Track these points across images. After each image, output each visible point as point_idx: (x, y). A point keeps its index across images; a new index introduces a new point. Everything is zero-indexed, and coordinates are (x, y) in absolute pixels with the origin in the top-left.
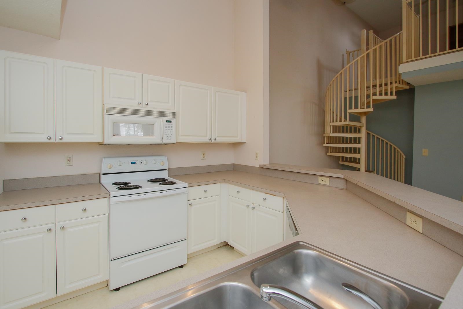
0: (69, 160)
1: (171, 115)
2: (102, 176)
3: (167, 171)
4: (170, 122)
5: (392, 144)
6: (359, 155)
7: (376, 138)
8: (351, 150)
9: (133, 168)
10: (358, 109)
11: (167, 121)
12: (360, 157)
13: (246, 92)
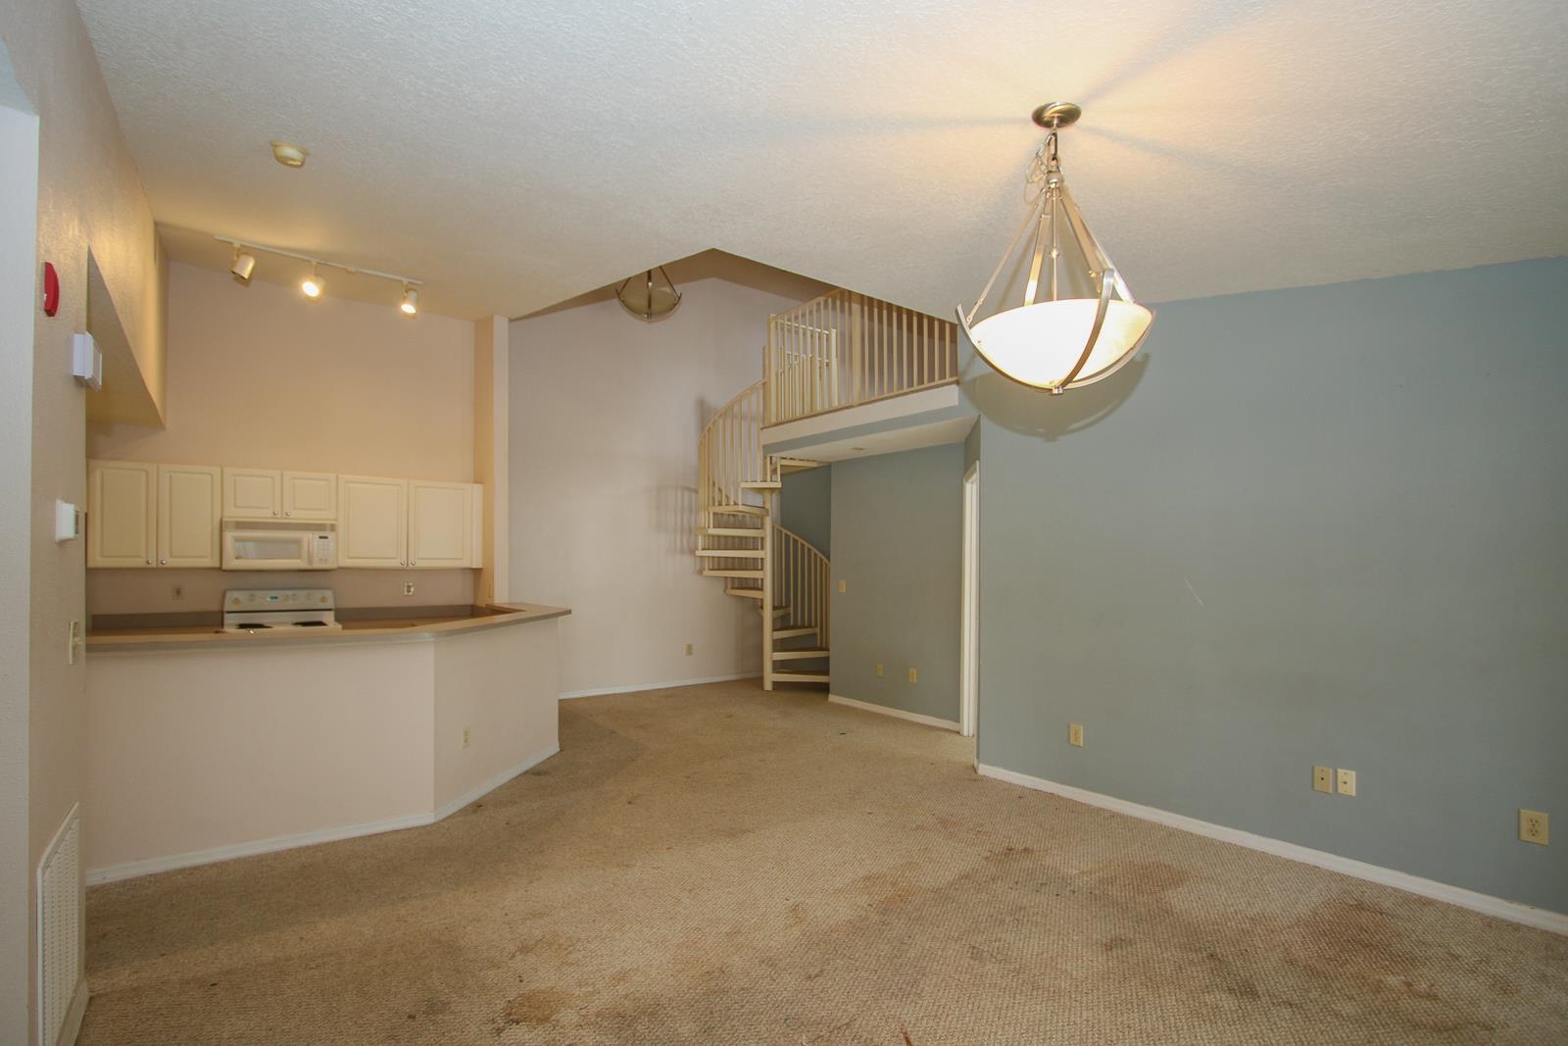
0: (178, 592)
1: (328, 527)
2: (226, 616)
3: (332, 613)
4: (326, 538)
6: (762, 572)
9: (275, 605)
11: (321, 538)
13: (481, 483)
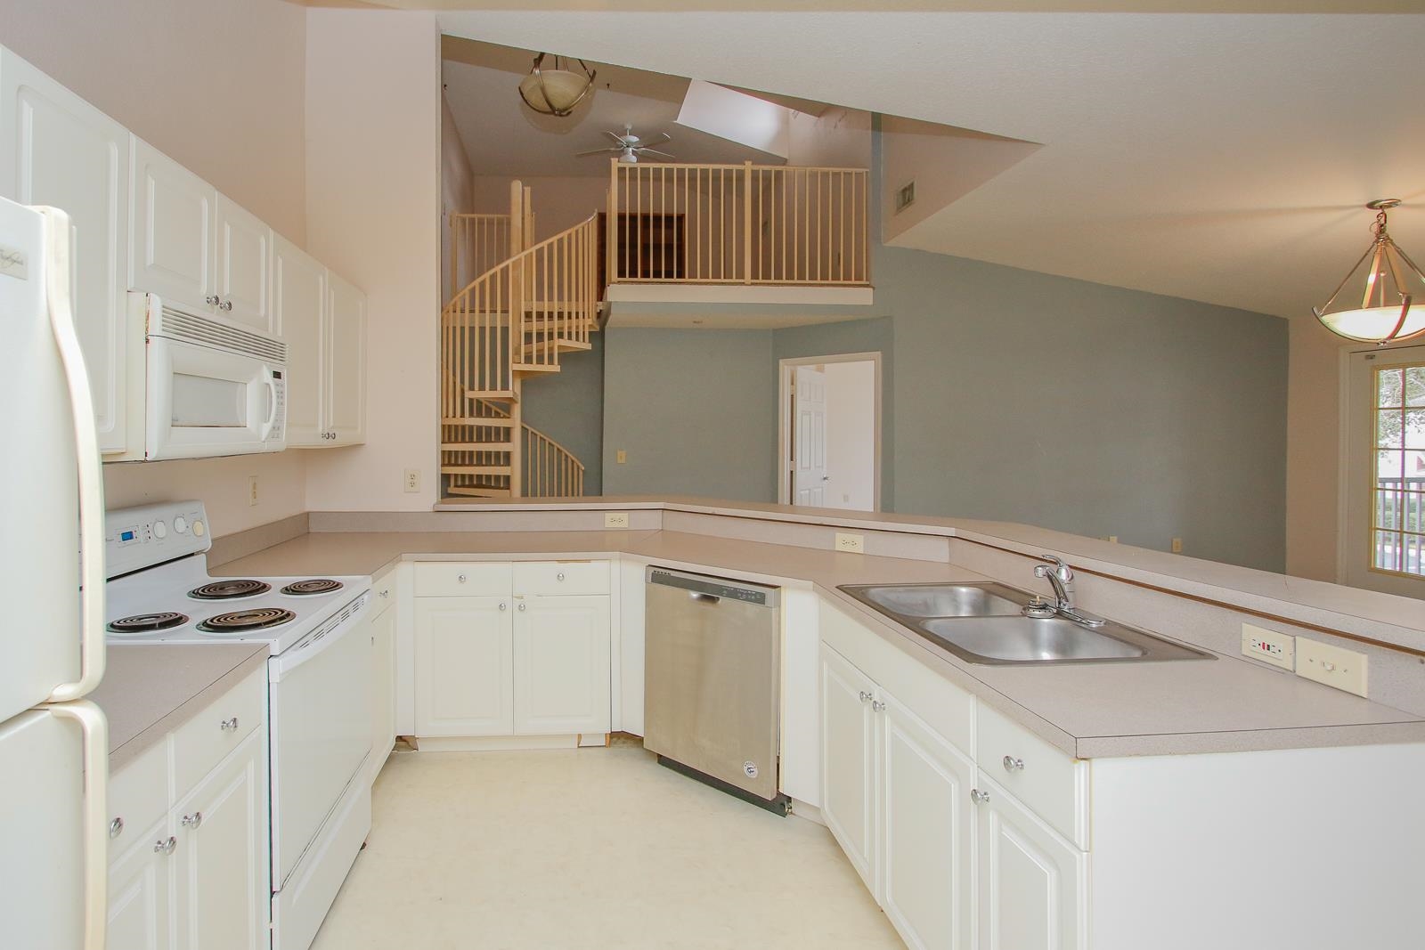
1: (278, 351)
4: (279, 376)
5: (561, 448)
6: (509, 468)
7: (538, 439)
8: (488, 459)
10: (532, 363)
11: (274, 374)
12: (512, 471)
